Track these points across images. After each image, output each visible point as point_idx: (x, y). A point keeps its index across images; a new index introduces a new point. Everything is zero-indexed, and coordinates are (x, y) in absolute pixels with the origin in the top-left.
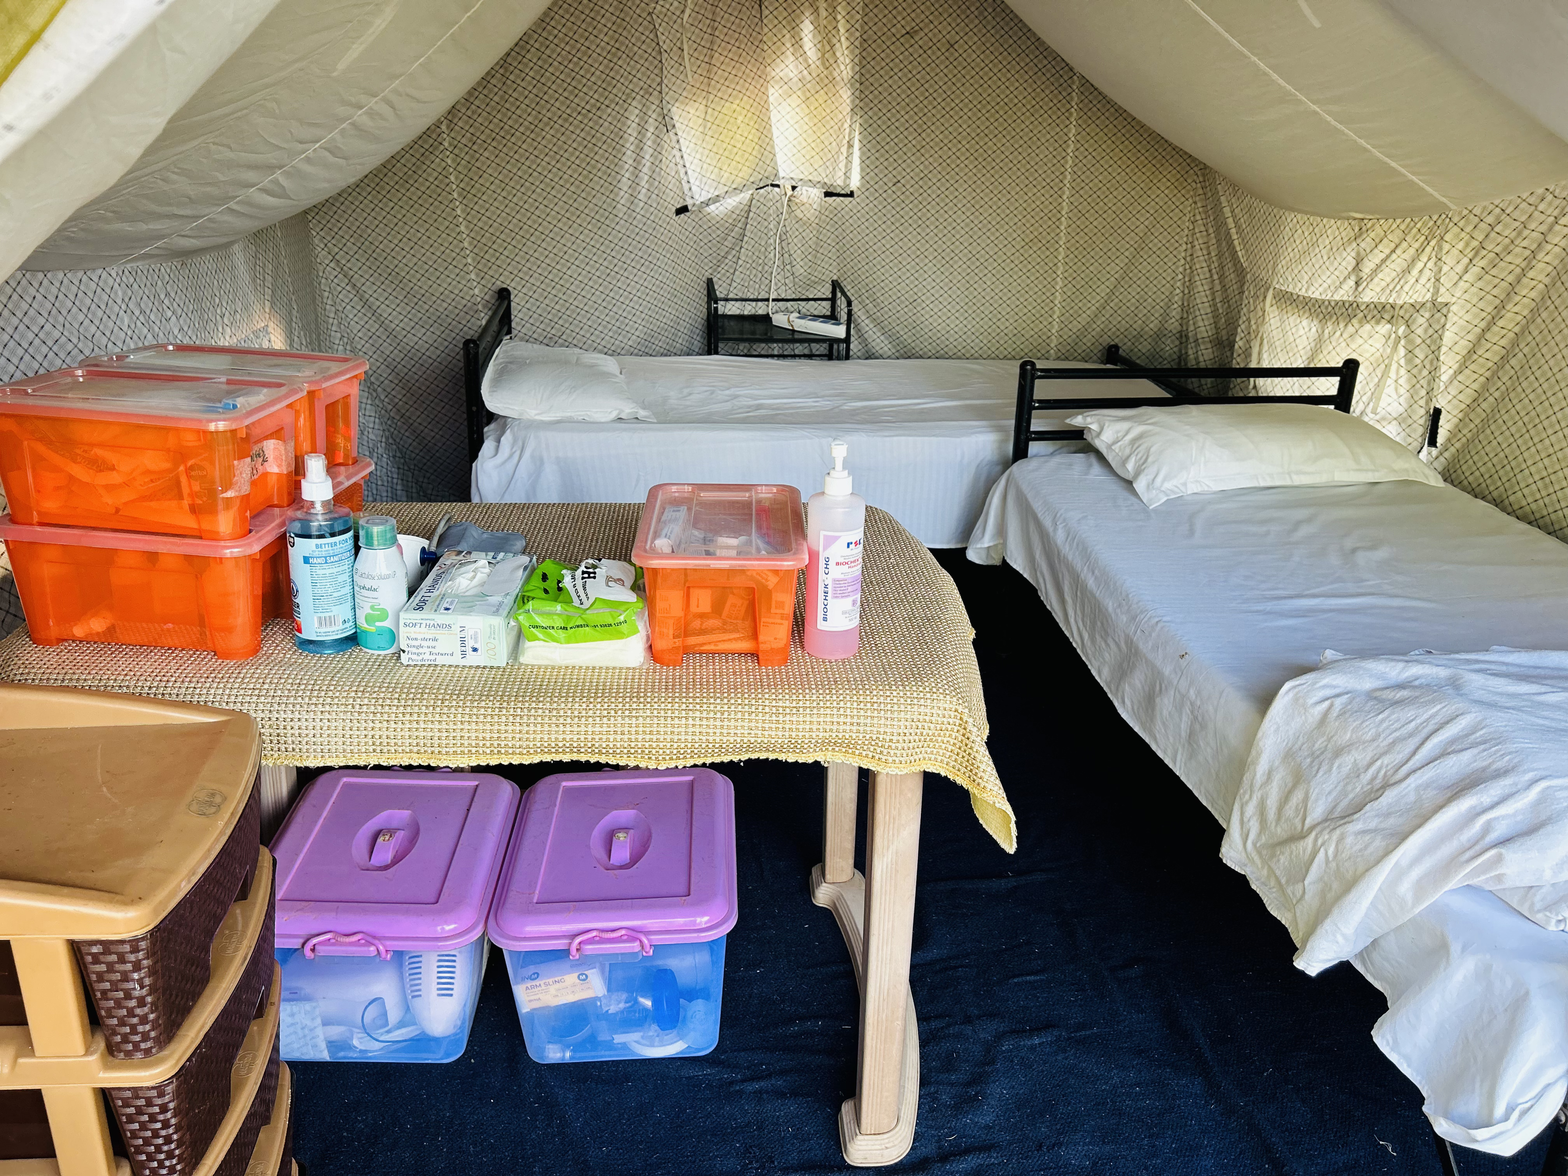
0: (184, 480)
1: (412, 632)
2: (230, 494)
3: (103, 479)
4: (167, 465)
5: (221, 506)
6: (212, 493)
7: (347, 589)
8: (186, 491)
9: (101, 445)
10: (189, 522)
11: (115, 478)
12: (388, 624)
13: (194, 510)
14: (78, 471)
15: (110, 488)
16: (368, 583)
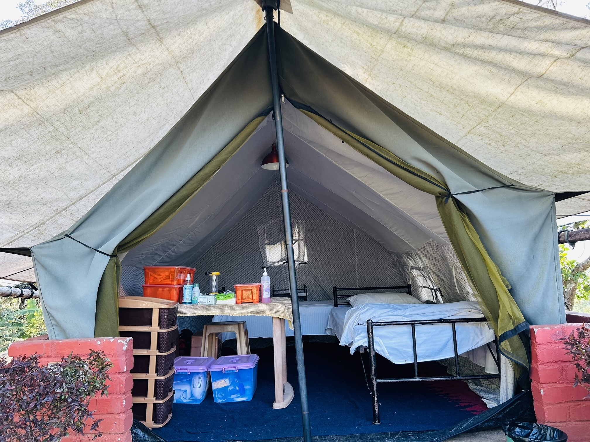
0: (171, 276)
1: (200, 299)
2: (177, 278)
3: (159, 277)
4: (168, 274)
5: (175, 280)
6: (174, 278)
7: (191, 294)
8: (170, 278)
9: (160, 272)
10: (170, 283)
11: (161, 277)
12: (196, 299)
13: (171, 281)
14: (156, 276)
15: (160, 278)
16: (194, 292)
